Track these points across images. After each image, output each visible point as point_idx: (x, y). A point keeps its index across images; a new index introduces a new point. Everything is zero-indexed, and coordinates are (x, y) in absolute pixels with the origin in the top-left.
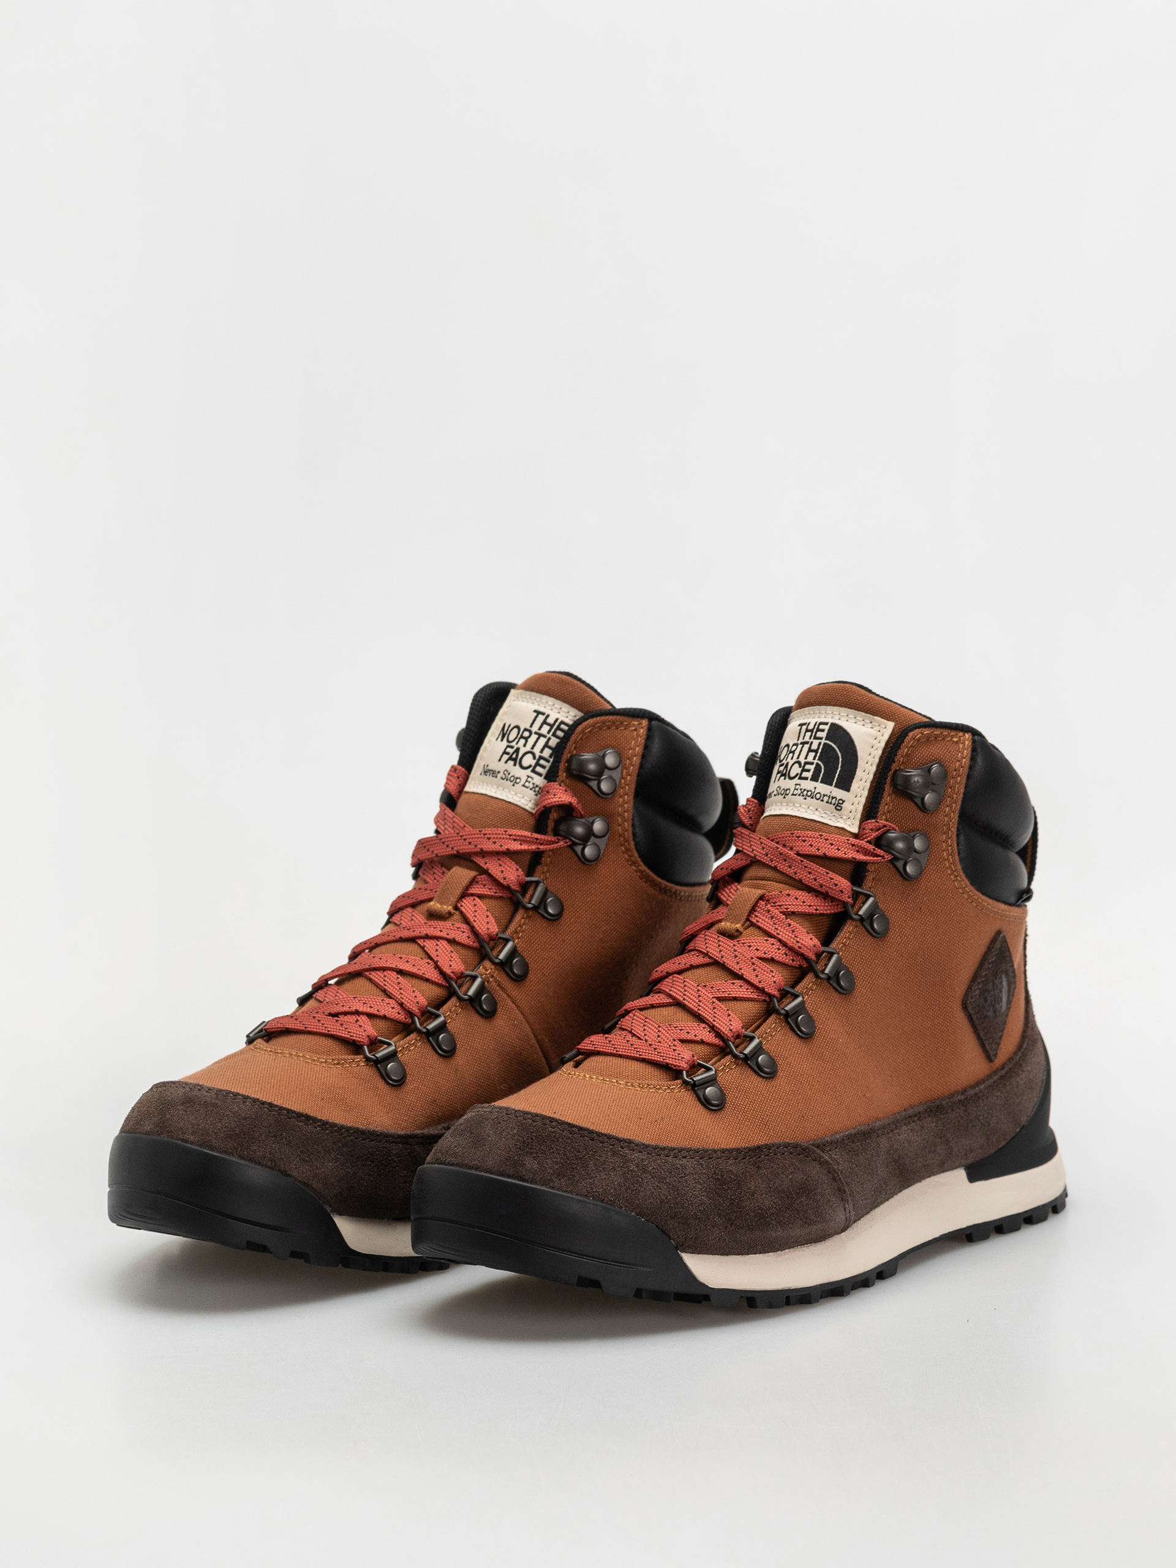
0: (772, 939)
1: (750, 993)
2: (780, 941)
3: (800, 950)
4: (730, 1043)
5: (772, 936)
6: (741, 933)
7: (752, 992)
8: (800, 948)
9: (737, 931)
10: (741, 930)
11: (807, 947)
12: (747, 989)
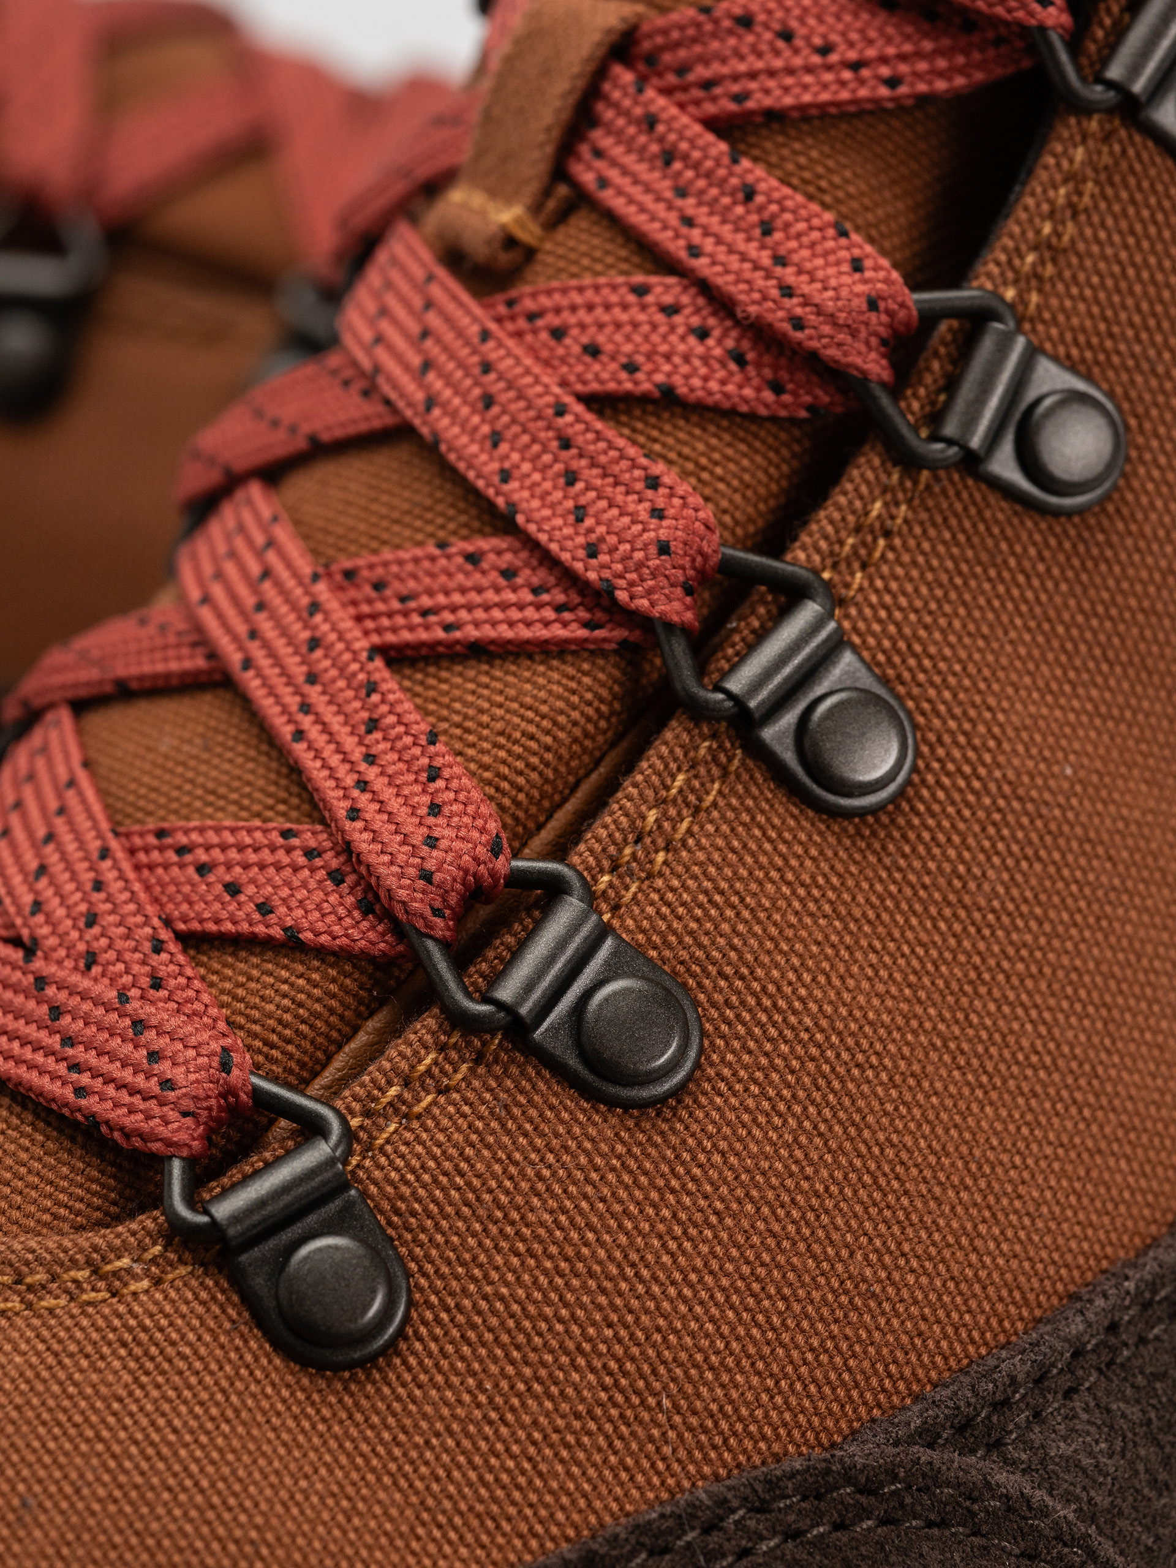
0: (671, 280)
1: (549, 614)
2: (705, 288)
3: (799, 335)
4: (430, 944)
5: (665, 264)
6: (530, 253)
7: (559, 608)
8: (798, 324)
9: (510, 242)
10: (530, 233)
11: (832, 318)
12: (535, 591)
